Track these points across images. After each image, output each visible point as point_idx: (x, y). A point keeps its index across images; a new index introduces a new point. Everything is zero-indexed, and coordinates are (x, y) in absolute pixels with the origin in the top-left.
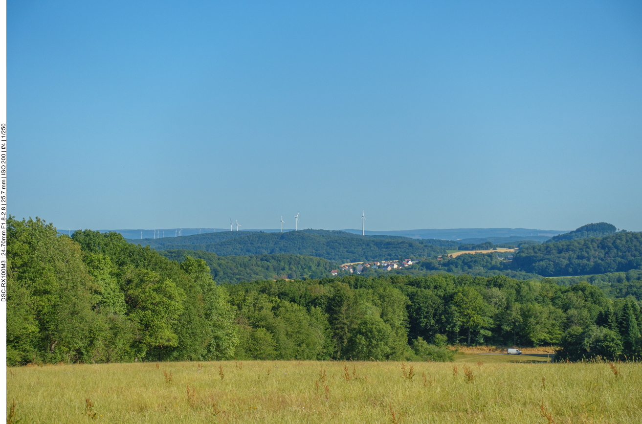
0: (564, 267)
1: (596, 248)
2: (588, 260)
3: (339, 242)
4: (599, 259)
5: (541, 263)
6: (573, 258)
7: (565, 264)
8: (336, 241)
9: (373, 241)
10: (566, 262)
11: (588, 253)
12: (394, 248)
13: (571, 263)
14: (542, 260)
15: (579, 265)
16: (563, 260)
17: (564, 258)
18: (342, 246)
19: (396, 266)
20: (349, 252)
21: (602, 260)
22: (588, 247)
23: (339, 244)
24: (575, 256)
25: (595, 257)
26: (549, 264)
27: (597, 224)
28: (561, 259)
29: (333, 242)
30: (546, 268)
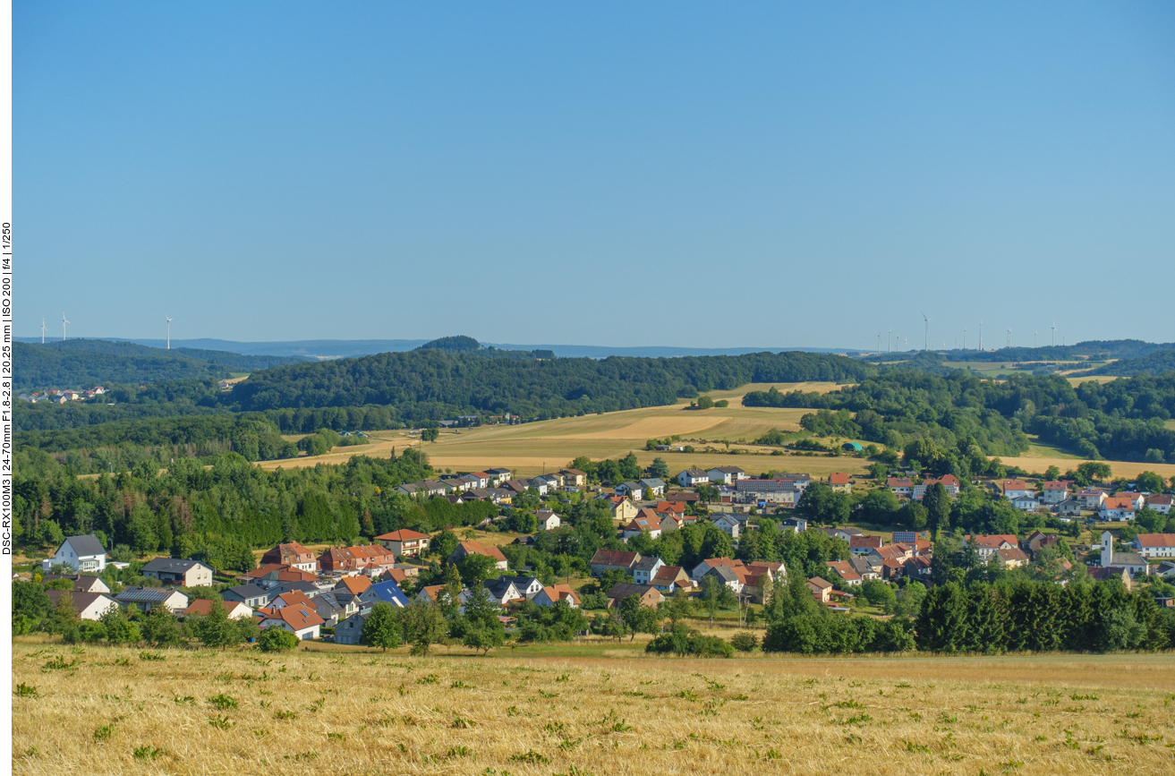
0: (293, 399)
1: (344, 374)
2: (328, 390)
3: (80, 358)
4: (344, 389)
5: (264, 393)
6: (309, 387)
7: (295, 395)
8: (77, 357)
9: (132, 359)
10: (297, 392)
11: (330, 380)
12: (156, 369)
13: (303, 394)
14: (266, 390)
15: (313, 396)
16: (294, 390)
17: (296, 387)
18: (84, 364)
19: (75, 397)
20: (92, 375)
21: (348, 390)
22: (334, 373)
23: (81, 362)
24: (312, 384)
25: (338, 386)
26: (274, 396)
27: (453, 338)
28: (292, 389)
29: (71, 360)
30: (268, 401)
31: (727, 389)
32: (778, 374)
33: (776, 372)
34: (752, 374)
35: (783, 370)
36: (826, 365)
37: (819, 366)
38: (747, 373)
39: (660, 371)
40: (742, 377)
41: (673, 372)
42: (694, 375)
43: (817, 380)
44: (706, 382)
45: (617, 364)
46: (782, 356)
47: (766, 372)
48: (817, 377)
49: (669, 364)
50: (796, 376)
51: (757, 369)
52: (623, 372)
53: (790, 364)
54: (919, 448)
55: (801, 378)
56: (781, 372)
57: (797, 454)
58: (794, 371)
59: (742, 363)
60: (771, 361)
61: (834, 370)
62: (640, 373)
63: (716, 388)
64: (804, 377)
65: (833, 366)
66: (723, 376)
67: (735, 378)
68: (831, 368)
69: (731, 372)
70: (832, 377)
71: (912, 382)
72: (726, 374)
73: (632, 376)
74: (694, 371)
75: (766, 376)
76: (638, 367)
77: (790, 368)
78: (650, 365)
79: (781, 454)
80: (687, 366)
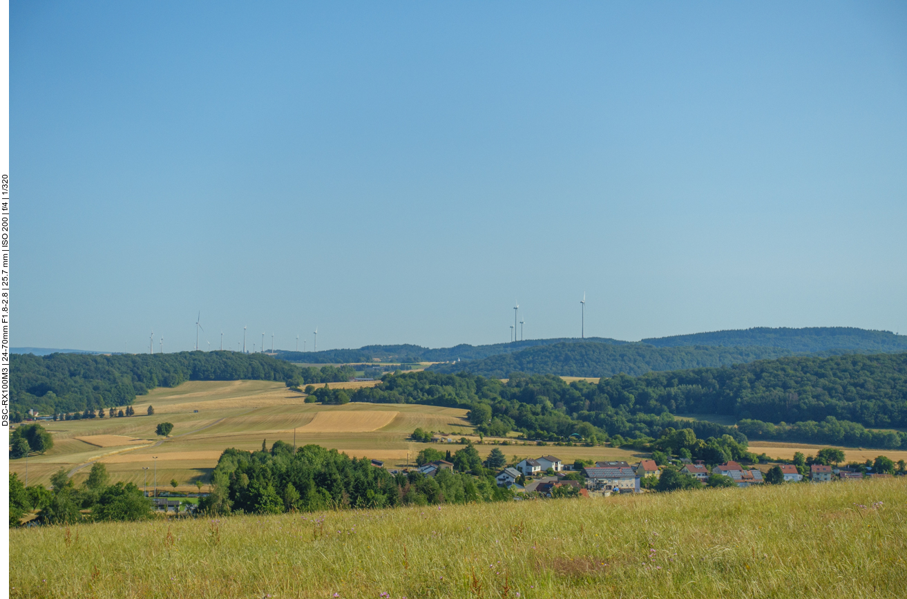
31: (170, 387)
32: (215, 372)
33: (213, 370)
34: (190, 372)
35: (219, 368)
36: (256, 363)
37: (250, 364)
38: (186, 371)
39: (107, 368)
40: (182, 375)
41: (119, 369)
42: (139, 372)
43: (249, 378)
44: (151, 379)
45: (65, 361)
46: (214, 356)
47: (203, 370)
48: (250, 375)
49: (113, 361)
50: (231, 375)
51: (195, 367)
52: (72, 368)
53: (225, 362)
54: (685, 437)
55: (236, 376)
56: (218, 371)
57: (524, 444)
58: (230, 369)
59: (180, 362)
60: (207, 360)
61: (264, 369)
62: (89, 370)
63: (159, 386)
64: (239, 376)
65: (262, 364)
66: (166, 374)
67: (176, 375)
68: (261, 367)
69: (172, 369)
70: (263, 376)
71: (439, 380)
72: (168, 371)
73: (82, 372)
74: (138, 369)
75: (204, 374)
76: (85, 363)
77: (226, 366)
78: (96, 361)
79: (510, 444)
80: (130, 363)
